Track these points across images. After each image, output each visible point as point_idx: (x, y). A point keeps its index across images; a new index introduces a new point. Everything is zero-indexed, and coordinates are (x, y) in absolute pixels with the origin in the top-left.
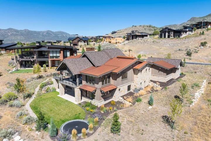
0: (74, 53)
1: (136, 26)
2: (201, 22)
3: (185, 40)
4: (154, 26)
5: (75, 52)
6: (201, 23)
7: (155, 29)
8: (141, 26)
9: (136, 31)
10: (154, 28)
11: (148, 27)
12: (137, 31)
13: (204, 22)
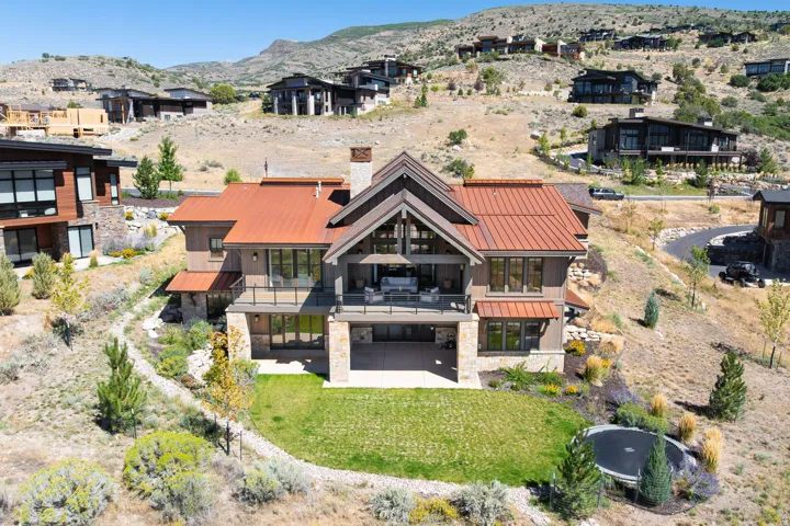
0: (109, 182)
1: (63, 59)
2: (383, 63)
3: (381, 123)
4: (149, 66)
5: (113, 177)
6: (383, 67)
7: (153, 78)
8: (83, 58)
9: (77, 81)
10: (151, 75)
11: (119, 65)
12: (82, 81)
13: (391, 62)
